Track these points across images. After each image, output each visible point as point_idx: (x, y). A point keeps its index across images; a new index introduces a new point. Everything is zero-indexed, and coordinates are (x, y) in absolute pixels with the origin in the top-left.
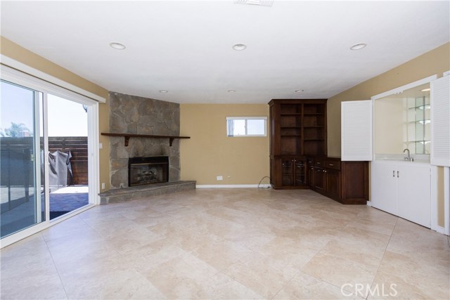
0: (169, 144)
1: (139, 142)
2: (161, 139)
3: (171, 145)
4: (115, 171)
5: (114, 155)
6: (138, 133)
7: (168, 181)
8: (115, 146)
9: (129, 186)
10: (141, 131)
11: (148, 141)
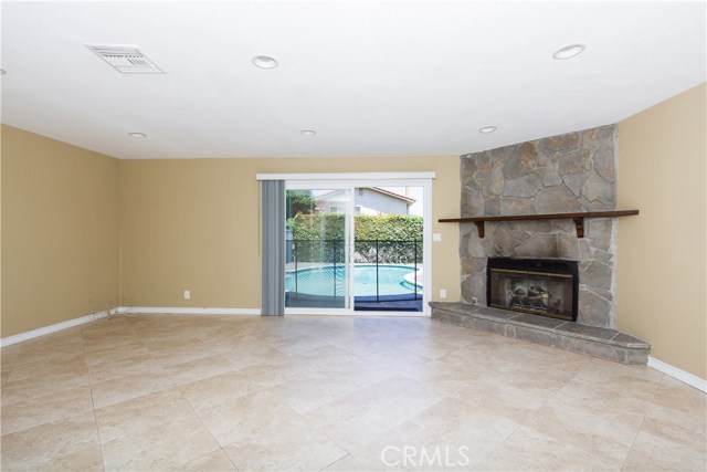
0: (574, 233)
1: (504, 230)
2: (552, 222)
3: (581, 235)
4: (466, 276)
5: (464, 251)
6: (502, 214)
7: (574, 319)
8: (465, 238)
9: (489, 305)
10: (507, 210)
11: (519, 227)
